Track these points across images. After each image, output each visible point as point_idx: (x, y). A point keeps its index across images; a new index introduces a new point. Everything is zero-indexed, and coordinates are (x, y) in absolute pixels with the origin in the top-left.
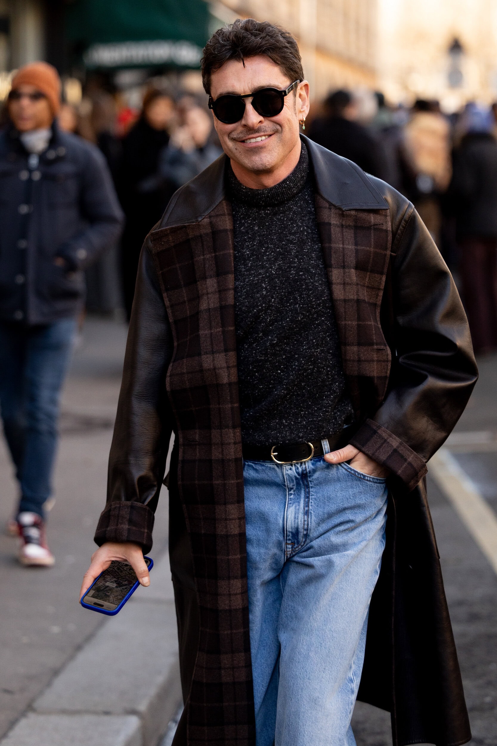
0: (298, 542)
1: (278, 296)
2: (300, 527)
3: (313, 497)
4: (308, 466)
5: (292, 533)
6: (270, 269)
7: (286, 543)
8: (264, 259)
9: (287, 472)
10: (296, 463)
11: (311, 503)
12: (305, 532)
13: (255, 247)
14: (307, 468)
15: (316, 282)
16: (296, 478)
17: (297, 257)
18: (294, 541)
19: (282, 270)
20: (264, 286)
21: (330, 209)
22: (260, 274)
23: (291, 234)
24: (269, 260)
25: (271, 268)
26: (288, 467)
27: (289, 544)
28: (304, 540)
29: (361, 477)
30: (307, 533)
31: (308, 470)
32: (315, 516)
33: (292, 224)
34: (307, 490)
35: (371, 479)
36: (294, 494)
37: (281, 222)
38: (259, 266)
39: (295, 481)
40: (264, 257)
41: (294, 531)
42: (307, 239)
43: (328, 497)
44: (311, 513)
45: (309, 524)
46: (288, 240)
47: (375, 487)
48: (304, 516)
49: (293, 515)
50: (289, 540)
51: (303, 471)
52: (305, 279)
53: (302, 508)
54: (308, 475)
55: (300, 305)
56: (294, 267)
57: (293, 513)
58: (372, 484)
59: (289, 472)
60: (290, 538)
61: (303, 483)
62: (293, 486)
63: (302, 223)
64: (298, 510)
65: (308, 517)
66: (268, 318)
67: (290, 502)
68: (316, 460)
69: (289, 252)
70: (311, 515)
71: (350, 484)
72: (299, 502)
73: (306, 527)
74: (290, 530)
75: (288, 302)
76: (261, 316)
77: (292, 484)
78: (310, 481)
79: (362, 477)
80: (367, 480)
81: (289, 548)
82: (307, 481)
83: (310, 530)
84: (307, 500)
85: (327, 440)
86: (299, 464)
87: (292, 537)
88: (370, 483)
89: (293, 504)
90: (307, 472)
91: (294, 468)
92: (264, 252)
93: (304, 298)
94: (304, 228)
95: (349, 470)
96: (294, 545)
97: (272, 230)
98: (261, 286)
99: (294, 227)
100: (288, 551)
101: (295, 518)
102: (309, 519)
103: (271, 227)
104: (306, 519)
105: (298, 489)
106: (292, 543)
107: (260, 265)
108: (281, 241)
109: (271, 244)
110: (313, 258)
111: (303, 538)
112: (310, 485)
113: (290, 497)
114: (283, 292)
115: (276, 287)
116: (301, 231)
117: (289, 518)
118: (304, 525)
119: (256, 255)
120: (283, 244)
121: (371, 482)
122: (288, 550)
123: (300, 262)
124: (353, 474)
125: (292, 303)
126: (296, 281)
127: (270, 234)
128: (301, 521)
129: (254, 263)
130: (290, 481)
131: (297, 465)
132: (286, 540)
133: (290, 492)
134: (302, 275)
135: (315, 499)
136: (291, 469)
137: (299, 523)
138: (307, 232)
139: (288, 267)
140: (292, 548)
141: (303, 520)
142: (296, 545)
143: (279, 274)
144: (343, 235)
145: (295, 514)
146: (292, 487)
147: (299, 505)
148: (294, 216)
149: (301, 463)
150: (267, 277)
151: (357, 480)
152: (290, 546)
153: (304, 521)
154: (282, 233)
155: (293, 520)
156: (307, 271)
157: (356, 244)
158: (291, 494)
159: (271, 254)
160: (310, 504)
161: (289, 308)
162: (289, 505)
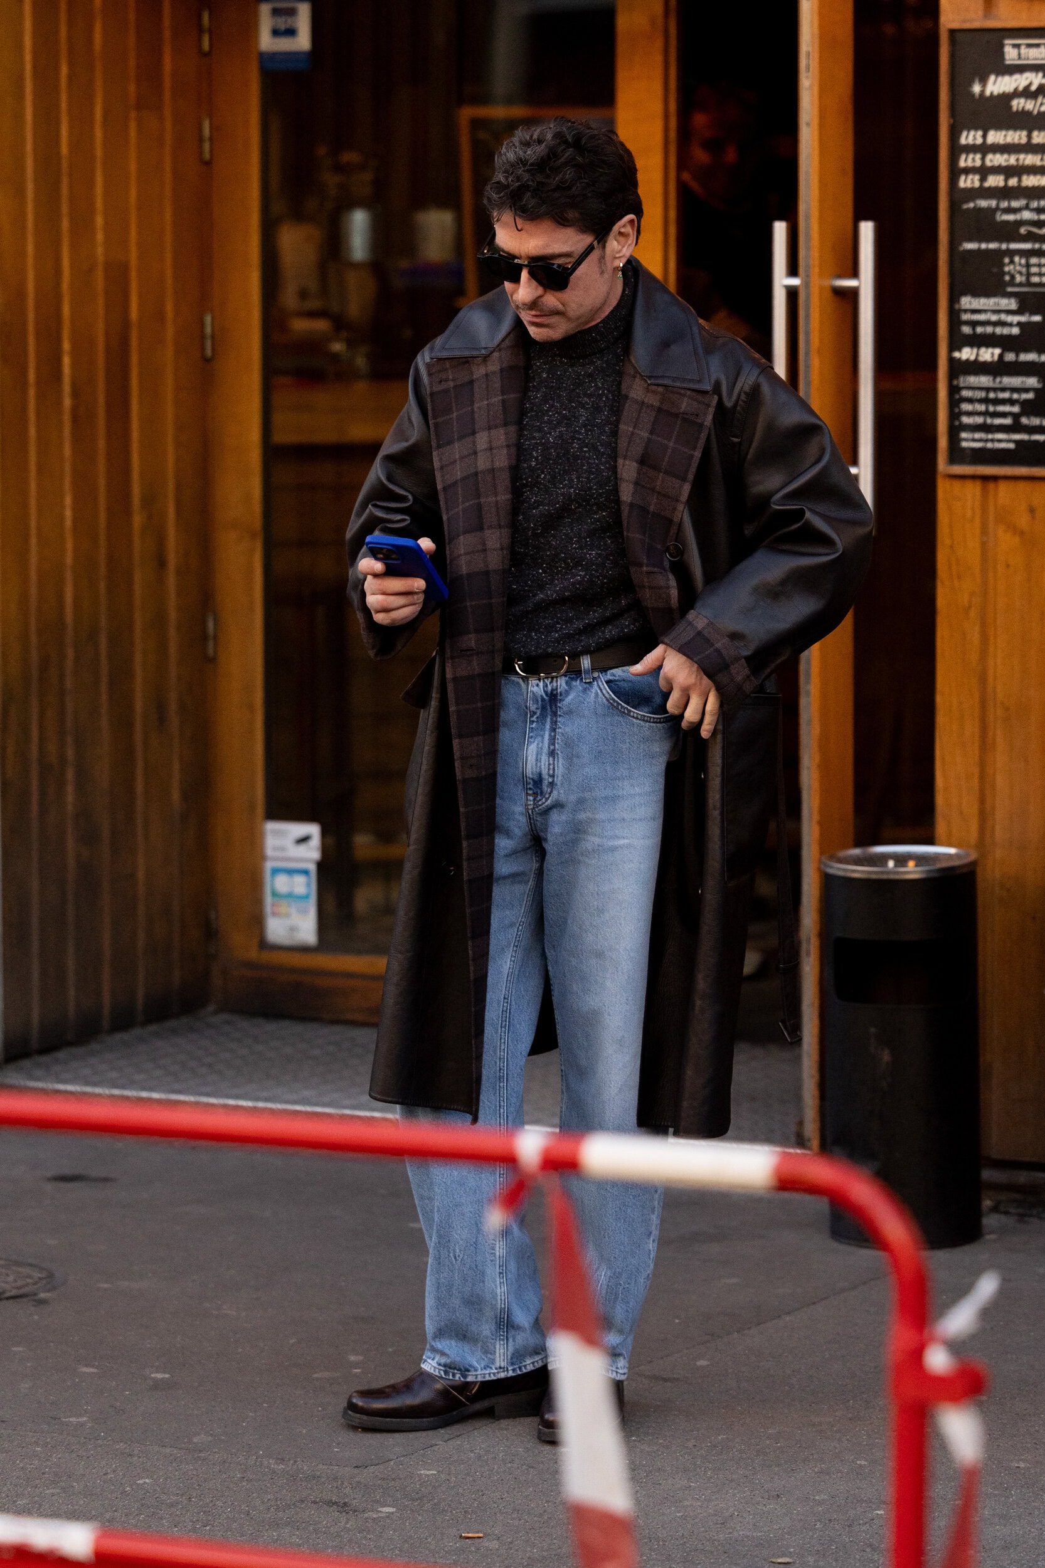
0: (542, 793)
1: (550, 472)
2: (543, 772)
3: (560, 730)
4: (561, 685)
5: (532, 779)
6: (548, 435)
7: (527, 793)
8: (544, 419)
9: (532, 689)
10: (546, 678)
11: (558, 739)
12: (551, 780)
13: (537, 400)
14: (559, 687)
15: (602, 464)
16: (543, 700)
17: (585, 426)
18: (537, 792)
19: (563, 440)
20: (535, 455)
21: (635, 377)
22: (534, 438)
23: (585, 395)
24: (550, 422)
25: (550, 434)
26: (535, 682)
27: (530, 795)
28: (549, 790)
29: (624, 712)
30: (553, 781)
31: (559, 691)
32: (563, 758)
33: (589, 382)
34: (554, 719)
35: (639, 717)
36: (537, 721)
37: (576, 376)
38: (535, 427)
39: (540, 703)
40: (545, 416)
41: (536, 777)
42: (605, 406)
43: (578, 734)
44: (558, 754)
45: (556, 768)
46: (580, 403)
47: (645, 727)
48: (549, 758)
49: (534, 757)
50: (530, 789)
51: (552, 690)
52: (589, 458)
53: (547, 746)
54: (559, 697)
55: (575, 490)
56: (579, 439)
57: (535, 753)
58: (642, 722)
59: (535, 689)
60: (531, 786)
61: (551, 708)
62: (537, 709)
63: (603, 384)
64: (541, 748)
65: (554, 760)
66: (532, 498)
67: (531, 734)
68: (572, 676)
69: (577, 418)
70: (558, 757)
71: (609, 719)
72: (543, 737)
73: (551, 772)
74: (531, 776)
75: (562, 483)
76: (525, 492)
77: (535, 706)
78: (560, 707)
79: (626, 712)
80: (633, 717)
81: (530, 800)
82: (556, 707)
83: (558, 777)
84: (553, 734)
85: (589, 656)
86: (550, 680)
87: (533, 785)
88: (638, 721)
89: (535, 738)
90: (557, 694)
91: (541, 684)
92: (546, 411)
93: (582, 482)
94: (603, 392)
95: (611, 701)
96: (537, 797)
97: (562, 383)
98: (531, 454)
99: (592, 387)
100: (529, 805)
101: (537, 760)
102: (556, 762)
103: (562, 379)
104: (551, 762)
105: (543, 717)
106: (534, 793)
107: (537, 426)
108: (570, 401)
109: (557, 402)
110: (606, 432)
111: (547, 786)
112: (559, 713)
113: (531, 726)
114: (557, 468)
115: (550, 459)
116: (599, 395)
117: (529, 760)
118: (549, 769)
119: (535, 411)
120: (572, 406)
121: (640, 720)
122: (529, 803)
123: (587, 435)
124: (615, 707)
125: (566, 484)
126: (576, 458)
127: (559, 388)
128: (545, 765)
129: (531, 421)
130: (533, 701)
131: (546, 680)
132: (527, 789)
133: (532, 719)
134: (585, 452)
135: (562, 734)
136: (538, 685)
137: (543, 767)
138: (607, 398)
139: (571, 437)
140: (534, 800)
141: (547, 763)
142: (539, 798)
143: (557, 444)
144: (639, 415)
145: (537, 755)
146: (535, 710)
147: (542, 742)
148: (595, 372)
149: (552, 678)
150: (542, 444)
151: (619, 715)
152: (531, 798)
153: (549, 764)
154: (573, 390)
155: (534, 764)
156: (594, 448)
157: (651, 433)
158: (533, 721)
159: (554, 415)
160: (556, 741)
161: (561, 491)
162: (530, 740)
